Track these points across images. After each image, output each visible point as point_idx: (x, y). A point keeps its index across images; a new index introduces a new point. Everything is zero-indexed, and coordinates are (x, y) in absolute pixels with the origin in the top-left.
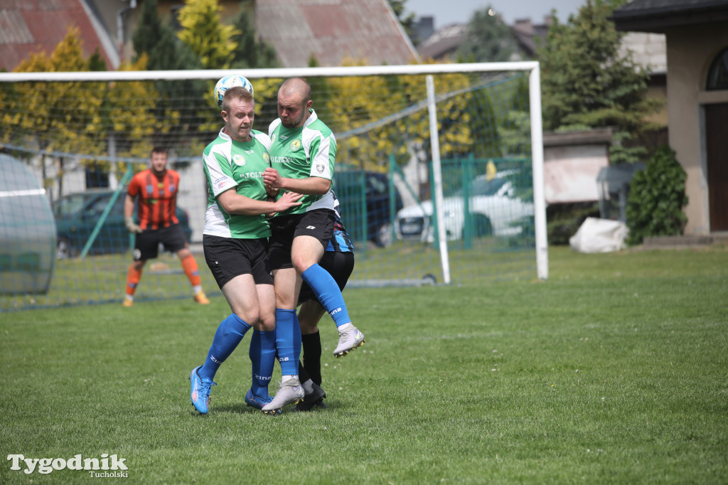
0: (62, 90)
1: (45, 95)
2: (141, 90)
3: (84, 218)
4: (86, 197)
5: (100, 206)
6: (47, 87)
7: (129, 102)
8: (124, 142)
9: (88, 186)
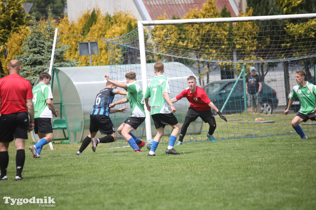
0: (208, 27)
1: (199, 30)
2: (249, 26)
3: (221, 94)
4: (221, 83)
5: (228, 89)
6: (200, 26)
7: (244, 33)
8: (241, 54)
9: (222, 78)
